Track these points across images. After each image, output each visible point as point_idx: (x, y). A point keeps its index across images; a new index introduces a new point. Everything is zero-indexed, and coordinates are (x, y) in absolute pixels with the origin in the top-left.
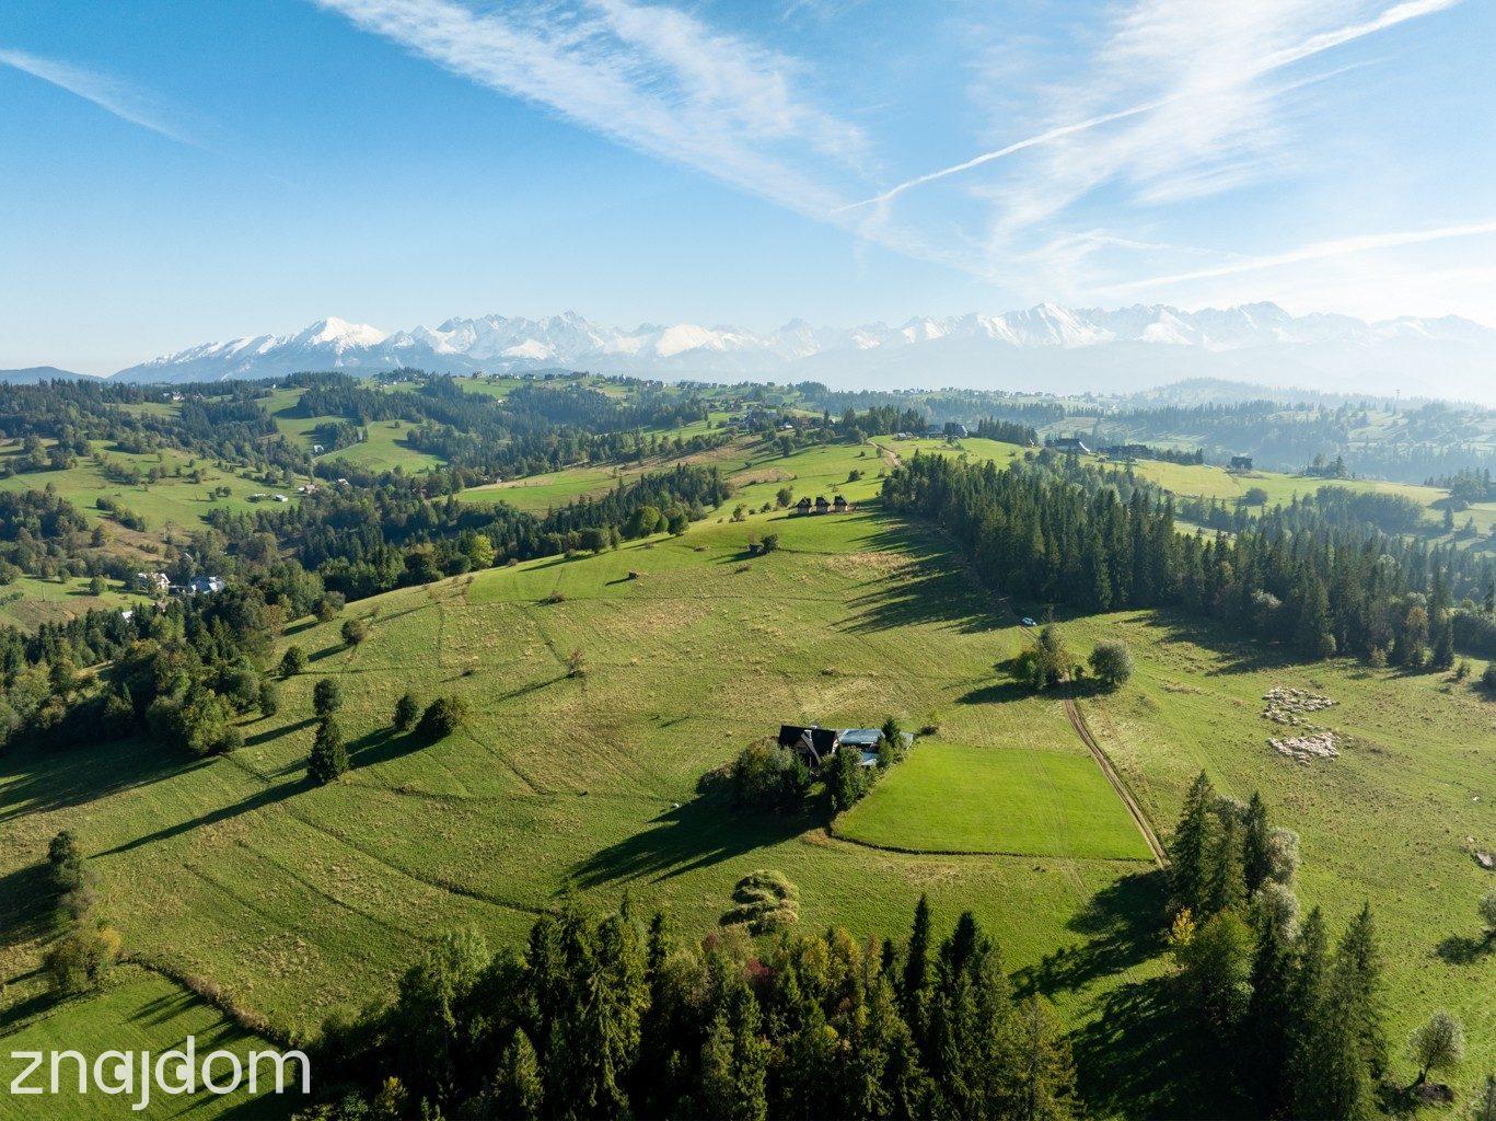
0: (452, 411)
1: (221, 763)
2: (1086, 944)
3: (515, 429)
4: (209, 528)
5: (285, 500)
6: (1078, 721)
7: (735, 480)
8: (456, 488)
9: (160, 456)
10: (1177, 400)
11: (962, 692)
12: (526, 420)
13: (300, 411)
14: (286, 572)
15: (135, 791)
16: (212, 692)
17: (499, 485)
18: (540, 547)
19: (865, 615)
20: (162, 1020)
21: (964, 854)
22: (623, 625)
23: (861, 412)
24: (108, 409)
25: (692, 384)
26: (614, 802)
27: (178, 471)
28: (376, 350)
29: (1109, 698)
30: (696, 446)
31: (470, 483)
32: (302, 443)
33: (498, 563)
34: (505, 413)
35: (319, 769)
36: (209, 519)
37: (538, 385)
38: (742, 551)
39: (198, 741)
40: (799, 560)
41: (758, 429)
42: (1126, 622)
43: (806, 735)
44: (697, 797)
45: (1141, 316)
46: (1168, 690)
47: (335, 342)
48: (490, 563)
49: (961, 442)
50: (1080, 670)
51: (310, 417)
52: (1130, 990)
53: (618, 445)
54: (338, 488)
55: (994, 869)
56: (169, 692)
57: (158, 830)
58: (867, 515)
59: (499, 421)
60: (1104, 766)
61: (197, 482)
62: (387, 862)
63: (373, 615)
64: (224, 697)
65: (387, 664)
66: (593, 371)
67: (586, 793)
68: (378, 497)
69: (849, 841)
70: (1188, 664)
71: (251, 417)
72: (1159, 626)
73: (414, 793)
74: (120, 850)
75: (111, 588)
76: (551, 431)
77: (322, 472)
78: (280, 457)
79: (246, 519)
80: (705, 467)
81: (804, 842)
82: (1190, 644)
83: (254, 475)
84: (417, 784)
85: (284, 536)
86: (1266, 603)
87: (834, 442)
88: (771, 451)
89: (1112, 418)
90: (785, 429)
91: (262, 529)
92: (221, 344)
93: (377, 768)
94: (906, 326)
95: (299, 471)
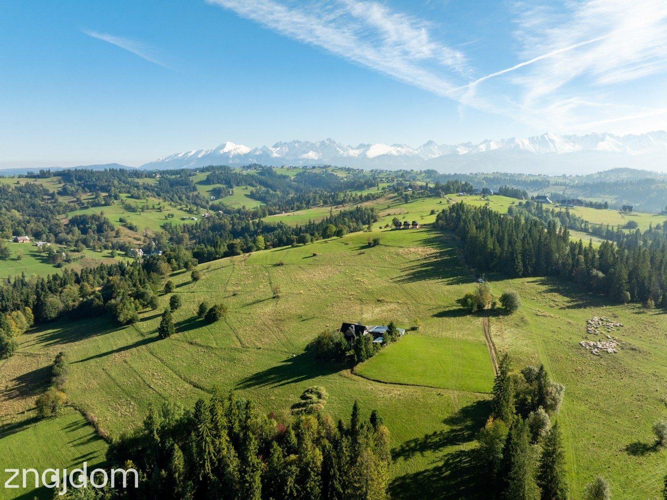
0: (270, 182)
1: (130, 328)
2: (449, 430)
3: (297, 190)
4: (163, 231)
5: (196, 219)
6: (487, 328)
7: (381, 214)
8: (264, 216)
9: (147, 200)
10: (608, 178)
11: (436, 312)
12: (302, 186)
13: (207, 182)
14: (177, 250)
15: (96, 338)
16: (132, 298)
17: (284, 214)
18: (287, 242)
19: (406, 275)
20: (73, 430)
21: (408, 385)
22: (303, 276)
23: (443, 183)
24: (130, 181)
25: (376, 170)
26: (270, 353)
27: (153, 207)
28: (246, 156)
29: (506, 318)
30: (368, 198)
31: (271, 213)
32: (206, 196)
33: (266, 248)
34: (293, 183)
35: (163, 333)
36: (163, 227)
37: (308, 171)
38: (365, 245)
39: (121, 318)
40: (387, 249)
41: (396, 190)
42: (528, 282)
43: (352, 327)
44: (304, 352)
45: (596, 138)
46: (537, 315)
47: (230, 152)
48: (263, 248)
49: (489, 197)
50: (494, 304)
51: (211, 184)
52: (462, 453)
53: (336, 197)
54: (218, 215)
55: (419, 392)
56: (115, 298)
57: (98, 354)
58: (426, 230)
59: (290, 187)
60: (491, 349)
61: (161, 211)
62: (175, 372)
63: (208, 269)
64: (137, 301)
65: (205, 289)
66: (333, 165)
67: (260, 348)
68: (232, 219)
69: (359, 376)
70: (552, 303)
71: (186, 184)
72: (545, 284)
73: (196, 344)
74: (82, 361)
75: (119, 254)
76: (310, 191)
77: (213, 208)
78: (197, 202)
79: (178, 227)
80: (368, 208)
81: (340, 375)
82: (556, 294)
83: (184, 209)
84: (198, 341)
85: (192, 235)
86: (597, 276)
87: (429, 196)
88: (400, 200)
89: (572, 187)
90: (408, 191)
91: (184, 232)
92: (183, 153)
93: (186, 333)
94: (481, 144)
95: (204, 207)
